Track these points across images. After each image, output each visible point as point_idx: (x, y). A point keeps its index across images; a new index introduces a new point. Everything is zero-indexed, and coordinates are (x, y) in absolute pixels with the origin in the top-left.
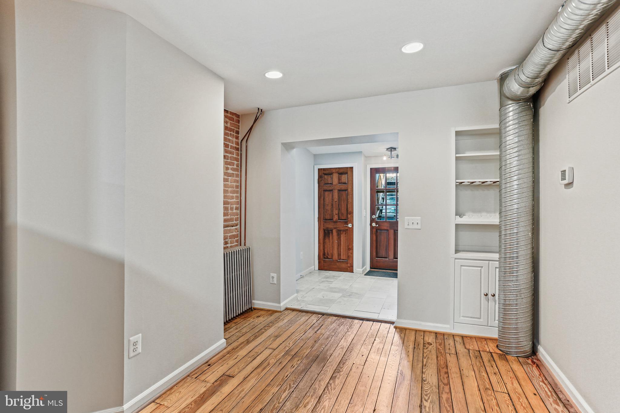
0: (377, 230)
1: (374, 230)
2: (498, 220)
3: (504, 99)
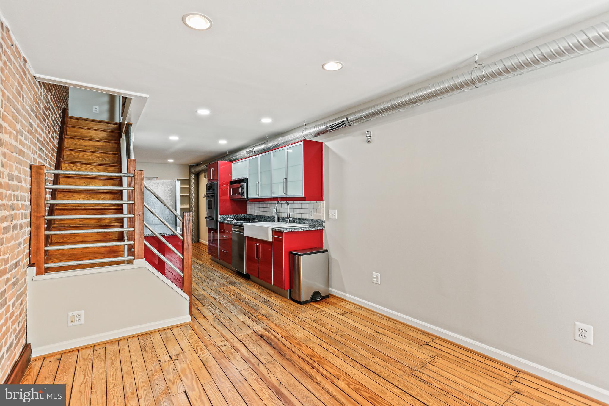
2: (189, 206)
3: (190, 173)
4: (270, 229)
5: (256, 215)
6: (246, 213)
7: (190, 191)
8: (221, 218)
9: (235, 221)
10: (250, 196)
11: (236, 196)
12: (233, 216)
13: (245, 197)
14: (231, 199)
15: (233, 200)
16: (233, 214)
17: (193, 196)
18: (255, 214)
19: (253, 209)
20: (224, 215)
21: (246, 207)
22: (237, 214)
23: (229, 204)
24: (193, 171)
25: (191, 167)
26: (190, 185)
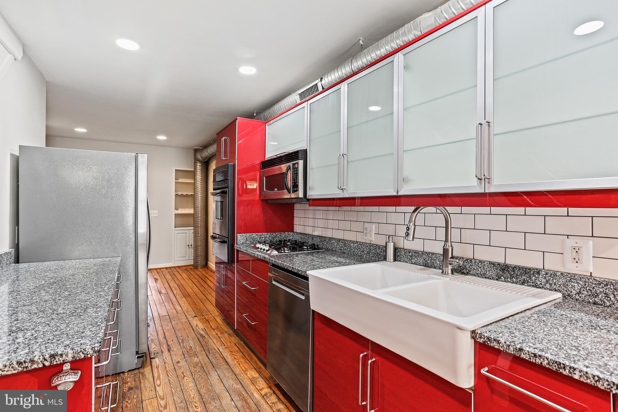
2: (193, 212)
3: (196, 160)
4: (469, 334)
5: (320, 236)
6: (291, 229)
7: (195, 189)
8: (242, 242)
9: (275, 253)
10: (313, 194)
11: (275, 194)
12: (266, 236)
13: (301, 195)
14: (262, 200)
15: (266, 202)
16: (267, 232)
17: (200, 196)
18: (316, 233)
19: (311, 222)
20: (248, 235)
21: (293, 217)
22: (275, 232)
23: (257, 210)
24: (199, 157)
25: (196, 151)
26: (194, 179)
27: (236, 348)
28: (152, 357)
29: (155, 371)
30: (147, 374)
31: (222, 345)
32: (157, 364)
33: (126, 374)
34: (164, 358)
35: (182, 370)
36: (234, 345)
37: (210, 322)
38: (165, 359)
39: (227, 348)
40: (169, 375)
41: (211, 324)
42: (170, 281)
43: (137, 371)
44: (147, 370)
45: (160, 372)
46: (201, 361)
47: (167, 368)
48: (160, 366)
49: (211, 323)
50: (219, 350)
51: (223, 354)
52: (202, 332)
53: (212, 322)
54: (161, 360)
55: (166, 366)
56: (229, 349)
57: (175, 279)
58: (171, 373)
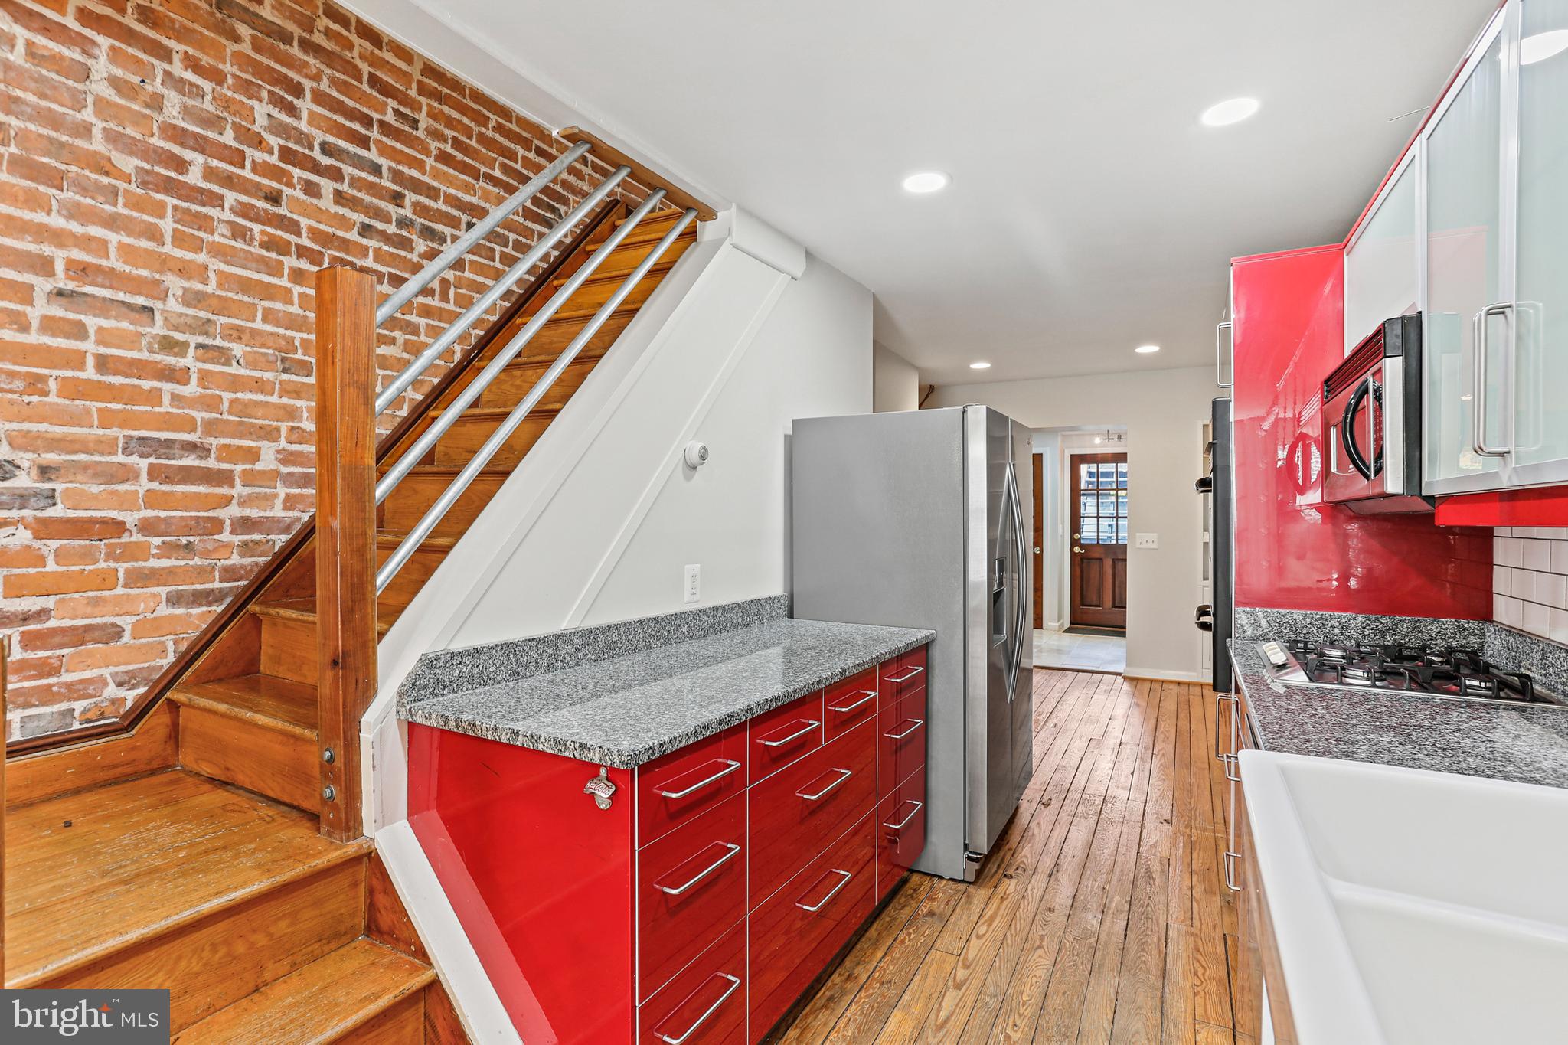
0: (1082, 559)
1: (1078, 559)
6: (1479, 611)
21: (1489, 568)
27: (1220, 949)
28: (1009, 872)
29: (994, 904)
30: (976, 902)
31: (1183, 921)
32: (1008, 892)
33: (944, 882)
34: (1030, 885)
35: (1046, 931)
36: (1220, 937)
37: (1197, 851)
38: (1029, 888)
39: (1192, 934)
40: (1013, 926)
41: (1195, 855)
42: (1164, 718)
43: (963, 887)
44: (980, 894)
45: (1001, 912)
46: (1103, 936)
47: (1021, 910)
48: (1008, 900)
49: (1198, 854)
50: (1167, 931)
51: (1169, 944)
52: (1156, 867)
53: (1201, 853)
54: (1020, 889)
55: (1022, 905)
56: (1197, 940)
57: (1182, 715)
58: (1018, 926)
